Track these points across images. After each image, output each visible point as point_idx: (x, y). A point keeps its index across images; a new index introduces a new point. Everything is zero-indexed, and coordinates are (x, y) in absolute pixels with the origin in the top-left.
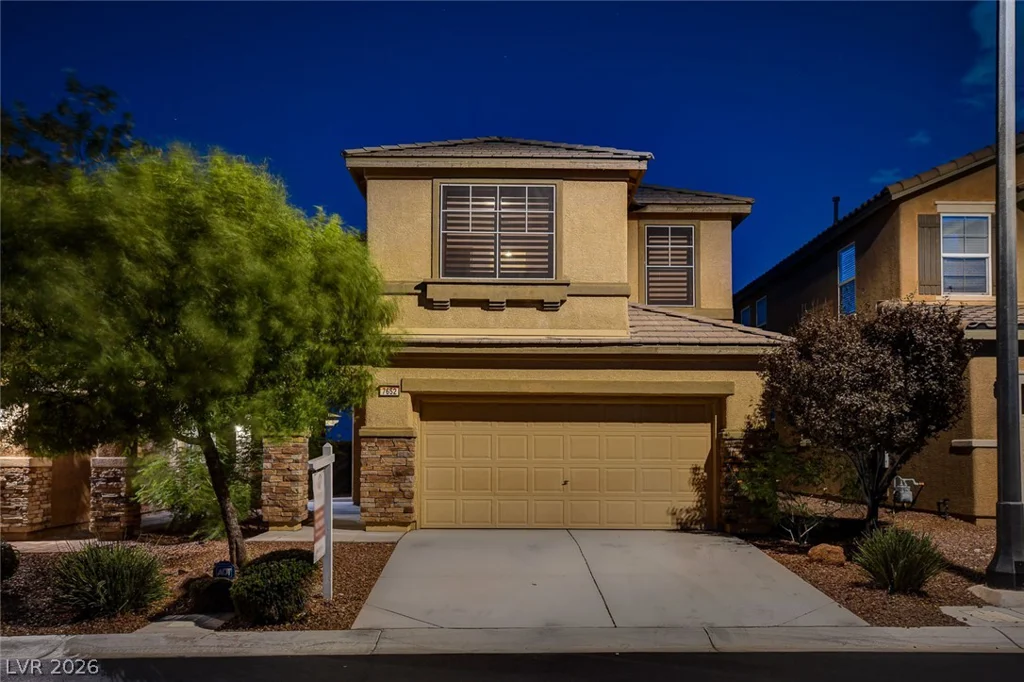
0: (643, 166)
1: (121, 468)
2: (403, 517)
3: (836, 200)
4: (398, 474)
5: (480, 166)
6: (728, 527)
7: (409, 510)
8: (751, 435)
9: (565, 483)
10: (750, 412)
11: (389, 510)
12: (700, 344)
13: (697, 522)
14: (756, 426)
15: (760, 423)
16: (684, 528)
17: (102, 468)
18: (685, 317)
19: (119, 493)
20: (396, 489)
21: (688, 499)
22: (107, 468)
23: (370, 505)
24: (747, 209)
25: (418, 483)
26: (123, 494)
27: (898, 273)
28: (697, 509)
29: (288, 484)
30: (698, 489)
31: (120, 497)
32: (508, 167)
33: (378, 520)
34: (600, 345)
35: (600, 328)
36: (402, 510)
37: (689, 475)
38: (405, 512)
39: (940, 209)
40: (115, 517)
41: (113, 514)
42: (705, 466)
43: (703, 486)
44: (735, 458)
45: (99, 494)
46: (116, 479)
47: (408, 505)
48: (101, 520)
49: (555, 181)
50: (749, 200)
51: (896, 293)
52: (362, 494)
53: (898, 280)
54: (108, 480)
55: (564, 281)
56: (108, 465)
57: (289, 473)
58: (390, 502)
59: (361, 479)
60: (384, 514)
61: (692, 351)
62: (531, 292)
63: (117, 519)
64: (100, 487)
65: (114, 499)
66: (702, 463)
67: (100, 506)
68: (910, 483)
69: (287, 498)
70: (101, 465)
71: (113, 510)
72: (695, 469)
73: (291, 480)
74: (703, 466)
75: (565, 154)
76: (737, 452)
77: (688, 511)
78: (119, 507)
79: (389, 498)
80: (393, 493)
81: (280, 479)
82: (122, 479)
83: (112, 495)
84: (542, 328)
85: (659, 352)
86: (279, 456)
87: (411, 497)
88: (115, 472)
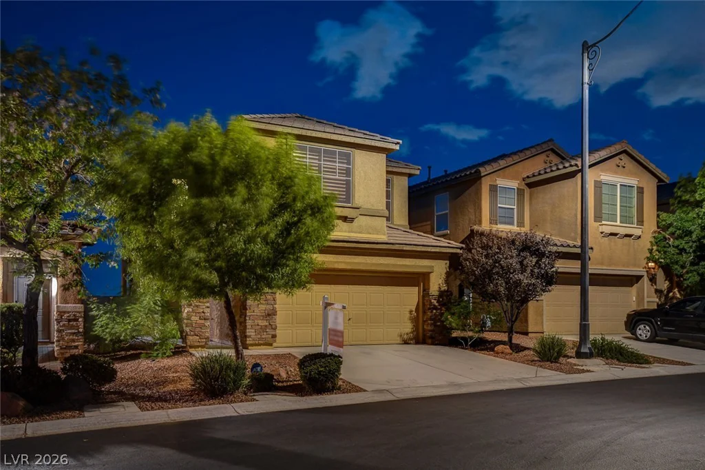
0: (397, 147)
1: (79, 312)
2: (270, 340)
3: (430, 168)
4: (269, 315)
5: (316, 136)
6: (430, 341)
7: (274, 336)
8: (442, 294)
9: (349, 319)
10: (440, 282)
11: (263, 336)
12: (423, 245)
13: (411, 340)
14: (443, 289)
15: (444, 288)
16: (406, 343)
17: (65, 312)
18: (401, 230)
19: (78, 330)
20: (267, 324)
21: (408, 328)
22: (69, 312)
23: (252, 334)
24: (418, 172)
25: (279, 319)
26: (81, 330)
27: (481, 212)
28: (412, 332)
29: (203, 322)
30: (412, 323)
31: (79, 332)
32: (332, 138)
33: (257, 342)
34: (377, 243)
35: (373, 234)
36: (270, 336)
37: (408, 315)
38: (272, 337)
39: (498, 182)
40: (74, 346)
41: (73, 344)
42: (416, 310)
43: (415, 320)
44: (434, 305)
45: (63, 330)
46: (76, 320)
47: (274, 333)
48: (65, 348)
49: (352, 150)
50: (420, 167)
51: (480, 223)
52: (248, 327)
53: (481, 216)
54: (69, 321)
55: (355, 206)
56: (69, 310)
57: (203, 314)
58: (264, 332)
59: (247, 318)
60: (260, 339)
61: (419, 249)
62: (342, 212)
63: (76, 347)
64: (64, 325)
65: (74, 333)
66: (414, 308)
67: (63, 339)
68: (490, 318)
69: (203, 331)
70: (64, 310)
71: (73, 341)
72: (411, 312)
73: (205, 319)
74: (414, 310)
75: (347, 133)
76: (435, 302)
77: (407, 334)
78: (78, 339)
79: (264, 329)
80: (266, 326)
81: (197, 318)
82: (80, 320)
83: (73, 331)
84: (345, 232)
85: (404, 249)
86: (197, 304)
87: (275, 329)
88: (74, 315)
